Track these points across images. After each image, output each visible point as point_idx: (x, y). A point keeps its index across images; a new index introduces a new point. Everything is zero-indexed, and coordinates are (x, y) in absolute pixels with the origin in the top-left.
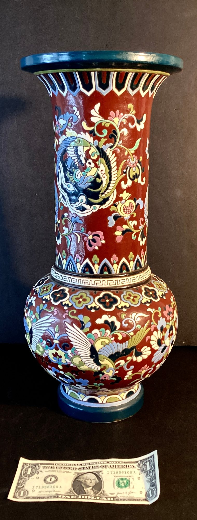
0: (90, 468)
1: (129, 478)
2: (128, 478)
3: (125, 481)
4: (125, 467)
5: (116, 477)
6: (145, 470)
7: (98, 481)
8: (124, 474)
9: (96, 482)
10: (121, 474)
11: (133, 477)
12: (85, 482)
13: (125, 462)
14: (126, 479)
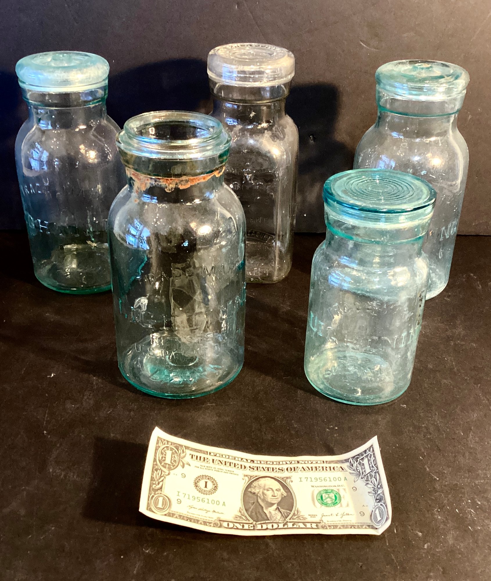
0: (268, 470)
1: (338, 490)
2: (335, 489)
3: (332, 495)
4: (328, 469)
5: (315, 488)
6: (362, 473)
7: (285, 494)
8: (327, 483)
9: (282, 495)
10: (323, 483)
11: (343, 487)
12: (263, 496)
13: (326, 462)
14: (332, 491)
